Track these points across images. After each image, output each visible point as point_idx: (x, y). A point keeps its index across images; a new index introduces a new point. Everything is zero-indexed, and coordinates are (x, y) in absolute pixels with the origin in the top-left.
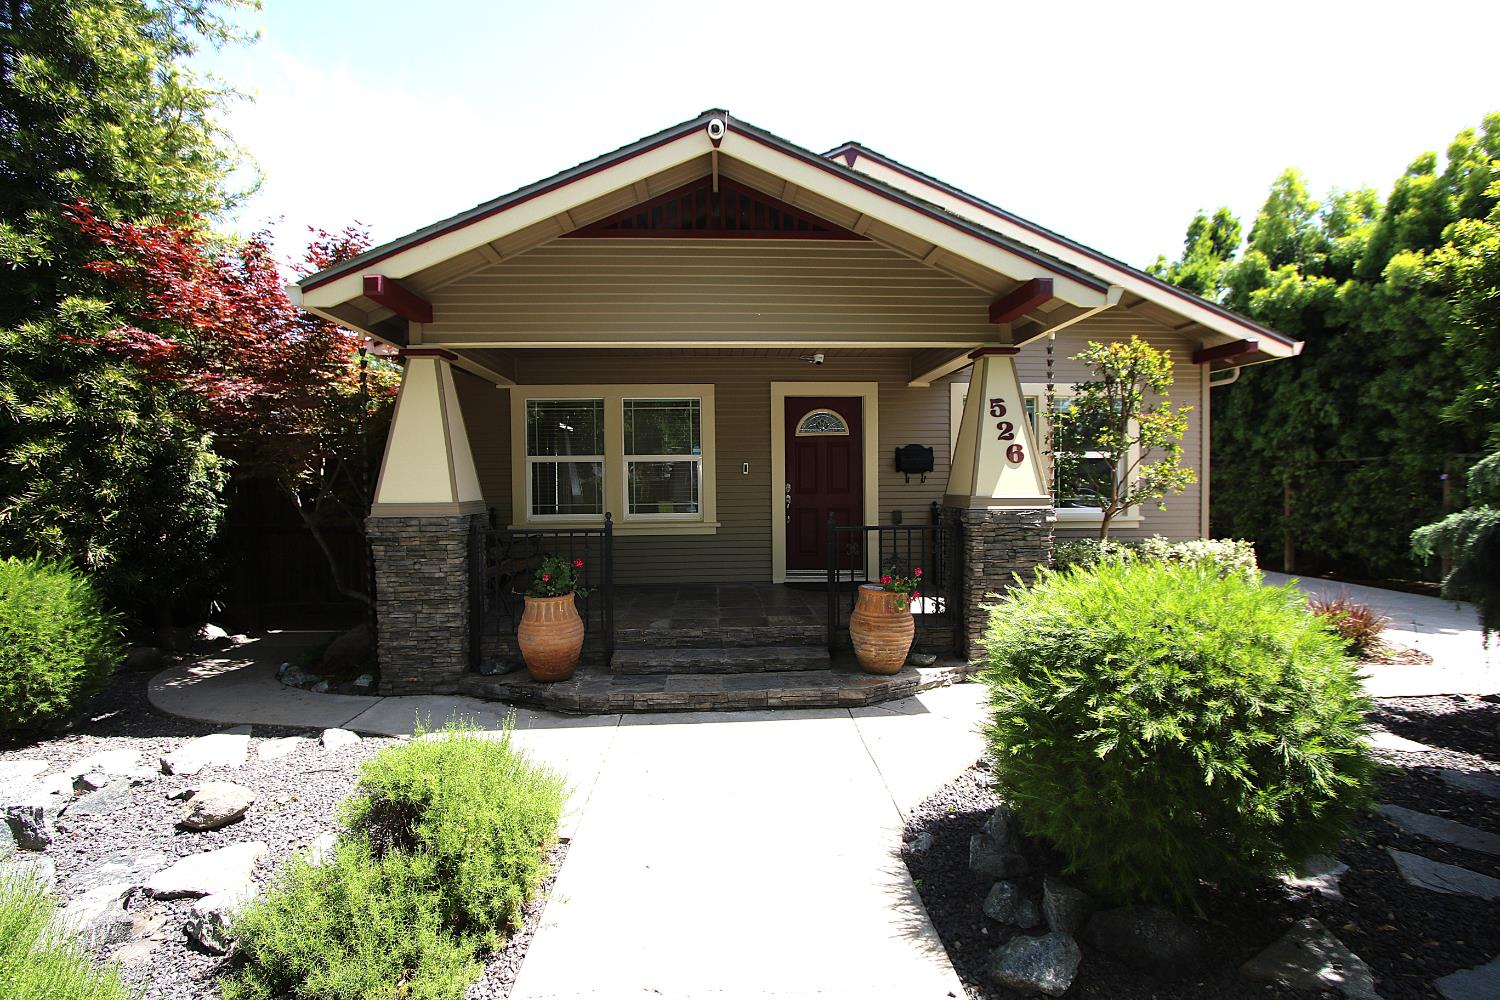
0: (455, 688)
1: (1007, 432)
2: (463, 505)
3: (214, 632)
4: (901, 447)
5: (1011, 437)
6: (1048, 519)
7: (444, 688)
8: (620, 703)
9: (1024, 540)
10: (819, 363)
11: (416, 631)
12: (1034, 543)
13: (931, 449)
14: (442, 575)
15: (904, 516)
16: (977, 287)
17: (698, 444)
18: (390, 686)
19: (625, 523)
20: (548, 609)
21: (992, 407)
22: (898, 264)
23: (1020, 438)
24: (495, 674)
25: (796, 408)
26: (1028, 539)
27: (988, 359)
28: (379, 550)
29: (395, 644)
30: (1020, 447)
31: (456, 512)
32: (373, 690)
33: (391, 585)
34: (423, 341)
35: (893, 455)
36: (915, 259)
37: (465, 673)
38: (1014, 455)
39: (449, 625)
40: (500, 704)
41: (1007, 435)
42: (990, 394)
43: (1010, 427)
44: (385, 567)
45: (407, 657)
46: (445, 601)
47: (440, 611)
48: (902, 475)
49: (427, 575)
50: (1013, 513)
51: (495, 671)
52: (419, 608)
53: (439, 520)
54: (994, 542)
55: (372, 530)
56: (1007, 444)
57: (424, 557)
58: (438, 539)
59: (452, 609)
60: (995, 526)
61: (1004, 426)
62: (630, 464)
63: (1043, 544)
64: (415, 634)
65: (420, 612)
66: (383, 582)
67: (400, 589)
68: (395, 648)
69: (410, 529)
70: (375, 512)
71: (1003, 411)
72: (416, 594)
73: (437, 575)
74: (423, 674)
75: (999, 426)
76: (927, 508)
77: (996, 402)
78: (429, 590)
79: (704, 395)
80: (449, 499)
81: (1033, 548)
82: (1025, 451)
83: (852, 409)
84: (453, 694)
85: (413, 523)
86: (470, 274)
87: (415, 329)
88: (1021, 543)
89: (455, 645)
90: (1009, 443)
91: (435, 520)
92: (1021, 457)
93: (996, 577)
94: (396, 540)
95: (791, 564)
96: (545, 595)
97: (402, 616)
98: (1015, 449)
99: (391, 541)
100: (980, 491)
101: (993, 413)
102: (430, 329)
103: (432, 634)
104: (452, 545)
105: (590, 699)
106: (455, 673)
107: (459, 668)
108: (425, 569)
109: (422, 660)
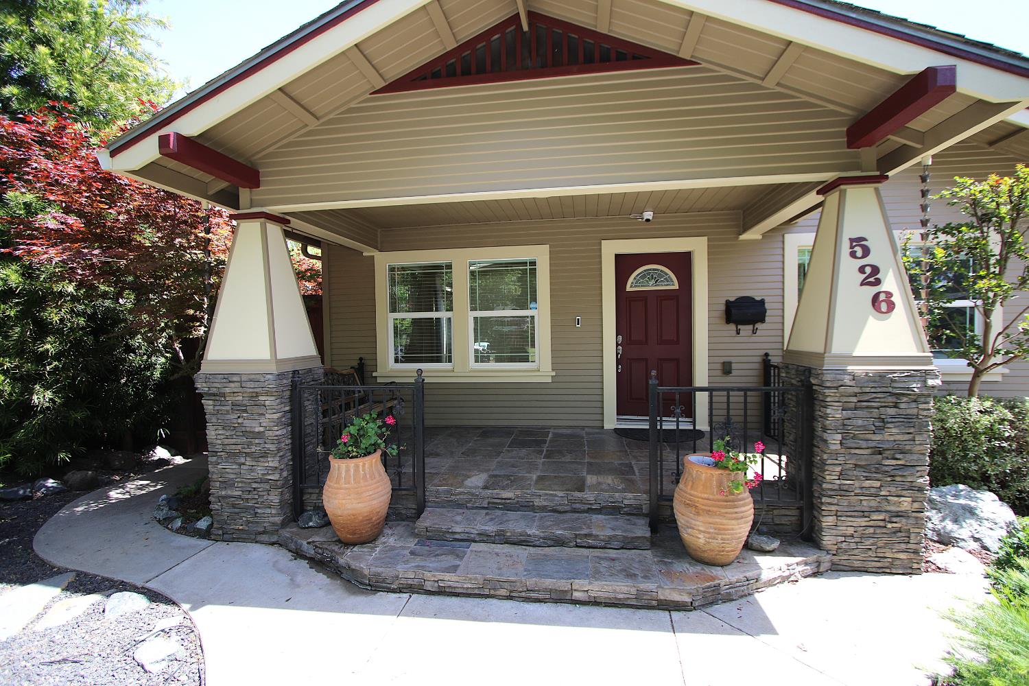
0: (274, 538)
1: (872, 277)
2: (279, 362)
3: (161, 453)
4: (732, 299)
5: (878, 282)
6: (930, 382)
7: (265, 538)
8: (410, 582)
9: (895, 407)
10: (648, 220)
11: (242, 482)
12: (909, 412)
13: (762, 302)
14: (262, 429)
15: (734, 366)
16: (832, 107)
17: (534, 299)
18: (220, 532)
19: (471, 371)
20: (348, 471)
21: (852, 247)
22: (731, 88)
23: (889, 283)
24: (311, 527)
25: (625, 264)
26: (902, 406)
27: (845, 190)
28: (208, 404)
29: (223, 493)
30: (889, 294)
31: (273, 369)
32: (206, 534)
33: (219, 437)
34: (251, 207)
35: (723, 308)
36: (751, 80)
37: (284, 524)
38: (882, 304)
39: (269, 477)
41: (872, 279)
42: (849, 232)
43: (875, 270)
44: (214, 420)
45: (234, 506)
46: (265, 455)
47: (260, 464)
48: (732, 327)
49: (248, 429)
50: (882, 376)
51: (311, 524)
52: (242, 460)
53: (258, 376)
54: (856, 409)
55: (201, 386)
56: (871, 291)
57: (245, 411)
58: (257, 395)
59: (273, 462)
60: (857, 390)
61: (868, 270)
62: (475, 319)
63: (921, 412)
64: (240, 485)
65: (244, 464)
66: (211, 433)
67: (226, 441)
68: (224, 497)
69: (232, 385)
70: (205, 368)
71: (866, 252)
72: (239, 447)
73: (257, 430)
74: (248, 522)
75: (862, 270)
76: (759, 359)
77: (857, 241)
78: (249, 445)
79: (540, 255)
80: (266, 355)
81: (908, 417)
82: (896, 298)
83: (681, 264)
84: (273, 544)
85: (235, 379)
86: (292, 139)
87: (244, 194)
88: (892, 411)
89: (275, 498)
90: (875, 290)
91: (253, 377)
92: (891, 306)
93: (857, 451)
94: (224, 395)
95: (621, 410)
96: (346, 455)
97: (230, 468)
98: (882, 297)
99: (218, 396)
100: (837, 347)
101: (853, 255)
102: (258, 194)
103: (255, 485)
104: (269, 401)
105: (379, 574)
106: (274, 524)
107: (278, 519)
108: (247, 423)
109: (246, 509)
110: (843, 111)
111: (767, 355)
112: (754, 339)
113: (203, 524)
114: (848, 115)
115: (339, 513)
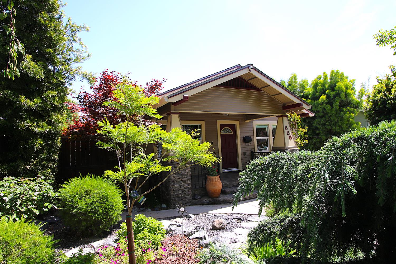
0: (190, 204)
4: (245, 136)
5: (289, 134)
10: (228, 116)
13: (250, 137)
14: (187, 173)
15: (246, 153)
16: (280, 102)
17: (201, 136)
23: (291, 135)
24: (199, 199)
27: (283, 117)
29: (175, 194)
33: (174, 177)
34: (174, 111)
35: (243, 139)
36: (270, 96)
38: (290, 138)
39: (188, 187)
42: (285, 126)
45: (178, 197)
46: (188, 180)
47: (186, 183)
48: (245, 143)
49: (183, 173)
52: (181, 183)
56: (289, 135)
59: (189, 182)
61: (288, 132)
64: (180, 190)
67: (176, 178)
68: (176, 195)
72: (180, 179)
73: (186, 173)
74: (182, 201)
76: (250, 151)
78: (183, 178)
79: (202, 123)
83: (233, 127)
84: (190, 205)
89: (190, 192)
95: (223, 168)
97: (177, 185)
100: (286, 146)
101: (286, 129)
103: (184, 190)
106: (190, 200)
107: (191, 198)
108: (183, 172)
109: (182, 197)
110: (282, 103)
111: (252, 150)
112: (249, 146)
113: (164, 206)
114: (282, 104)
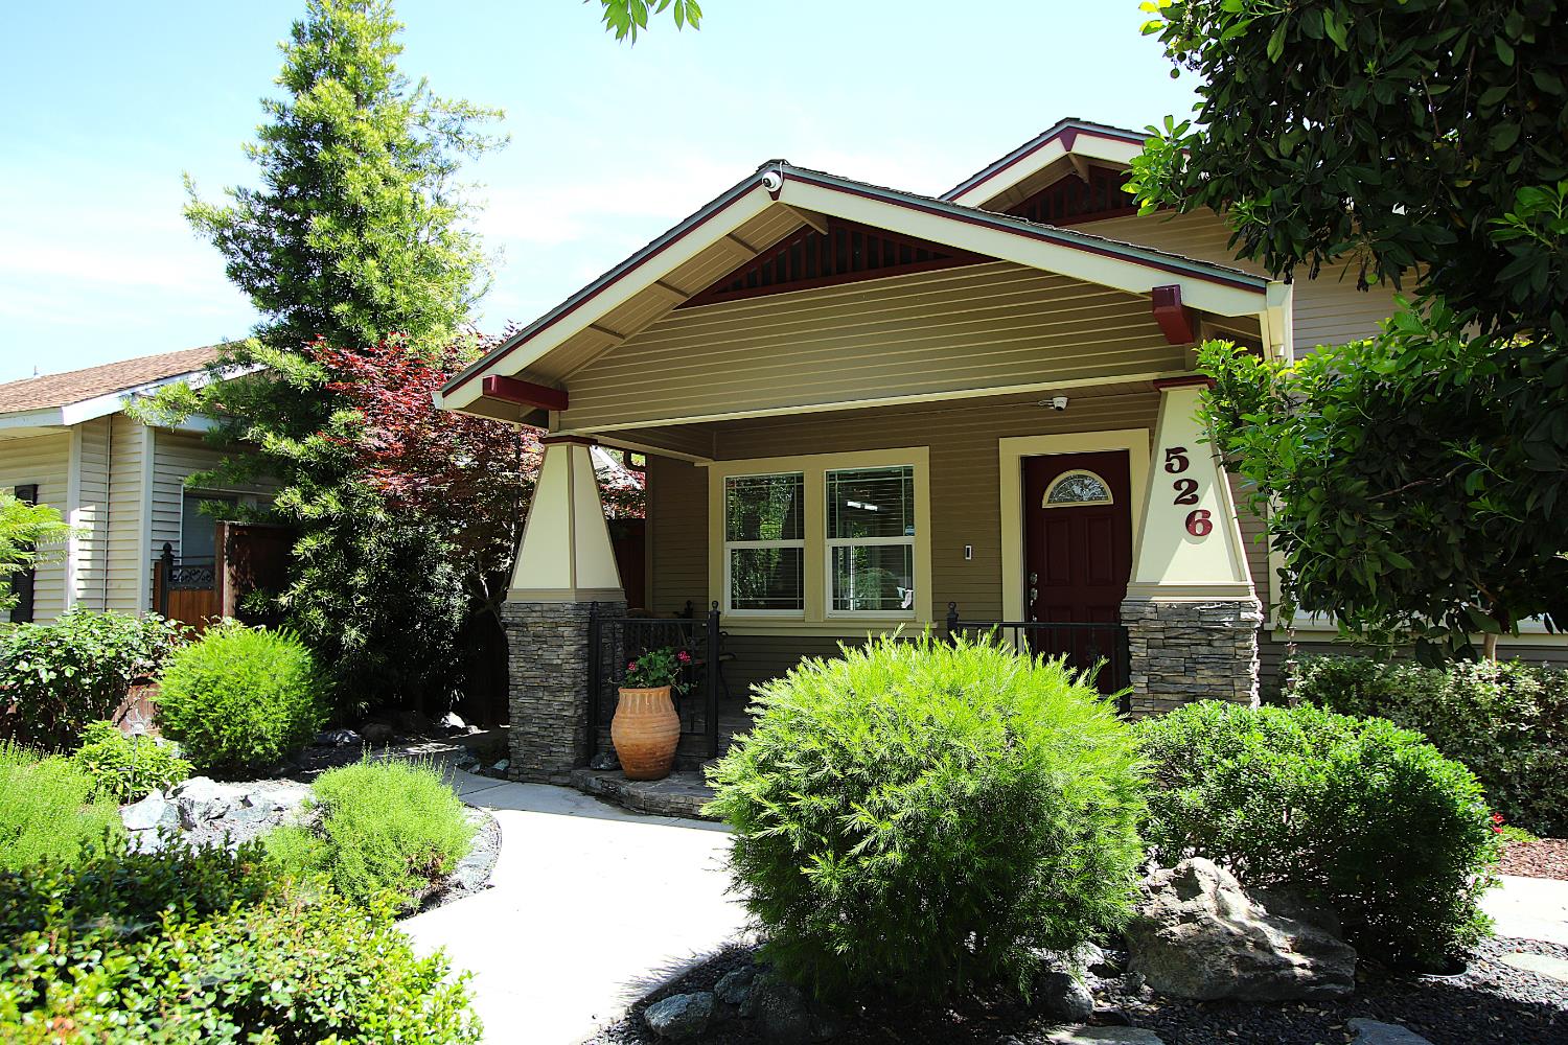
0: (567, 780)
1: (1188, 493)
2: (579, 591)
3: (454, 720)
5: (1195, 499)
6: (1244, 615)
7: (558, 779)
8: (680, 806)
9: (1209, 645)
10: (1059, 409)
11: (538, 718)
12: (1224, 650)
14: (559, 662)
17: (910, 523)
18: (517, 772)
19: (825, 621)
20: (634, 701)
21: (1168, 459)
23: (1208, 500)
24: (601, 769)
26: (1216, 644)
27: (1167, 393)
28: (511, 634)
29: (521, 729)
30: (1206, 514)
31: (572, 599)
32: (503, 775)
33: (520, 669)
34: (560, 429)
37: (577, 765)
38: (1198, 525)
39: (565, 713)
40: (592, 798)
41: (1188, 497)
42: (1167, 441)
43: (1193, 485)
44: (516, 652)
45: (531, 744)
46: (561, 689)
47: (556, 699)
49: (547, 661)
50: (1188, 607)
51: (602, 766)
52: (541, 694)
53: (558, 606)
54: (1165, 647)
55: (506, 616)
56: (1186, 510)
57: (545, 642)
58: (558, 625)
59: (568, 697)
60: (1160, 625)
61: (1185, 486)
62: (835, 549)
63: (1239, 652)
64: (537, 721)
65: (542, 699)
66: (515, 666)
67: (527, 674)
68: (521, 733)
69: (534, 614)
70: (511, 598)
71: (1184, 464)
72: (538, 680)
73: (555, 662)
74: (543, 761)
75: (1177, 486)
77: (1176, 452)
78: (548, 677)
79: (916, 460)
80: (567, 584)
81: (1225, 658)
82: (1215, 519)
83: (1115, 467)
84: (565, 786)
85: (537, 609)
86: (599, 358)
87: (553, 416)
88: (1204, 650)
89: (569, 736)
90: (1191, 508)
91: (554, 606)
92: (1208, 527)
93: (1166, 697)
94: (525, 625)
96: (635, 685)
97: (529, 702)
98: (1199, 516)
99: (520, 626)
100: (1142, 575)
101: (1169, 468)
102: (568, 415)
103: (551, 721)
104: (567, 631)
105: (653, 798)
106: (568, 764)
107: (571, 759)
108: (547, 655)
109: (542, 747)
113: (500, 766)
115: (624, 743)
